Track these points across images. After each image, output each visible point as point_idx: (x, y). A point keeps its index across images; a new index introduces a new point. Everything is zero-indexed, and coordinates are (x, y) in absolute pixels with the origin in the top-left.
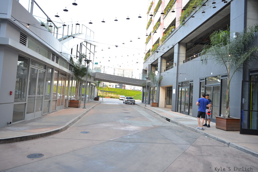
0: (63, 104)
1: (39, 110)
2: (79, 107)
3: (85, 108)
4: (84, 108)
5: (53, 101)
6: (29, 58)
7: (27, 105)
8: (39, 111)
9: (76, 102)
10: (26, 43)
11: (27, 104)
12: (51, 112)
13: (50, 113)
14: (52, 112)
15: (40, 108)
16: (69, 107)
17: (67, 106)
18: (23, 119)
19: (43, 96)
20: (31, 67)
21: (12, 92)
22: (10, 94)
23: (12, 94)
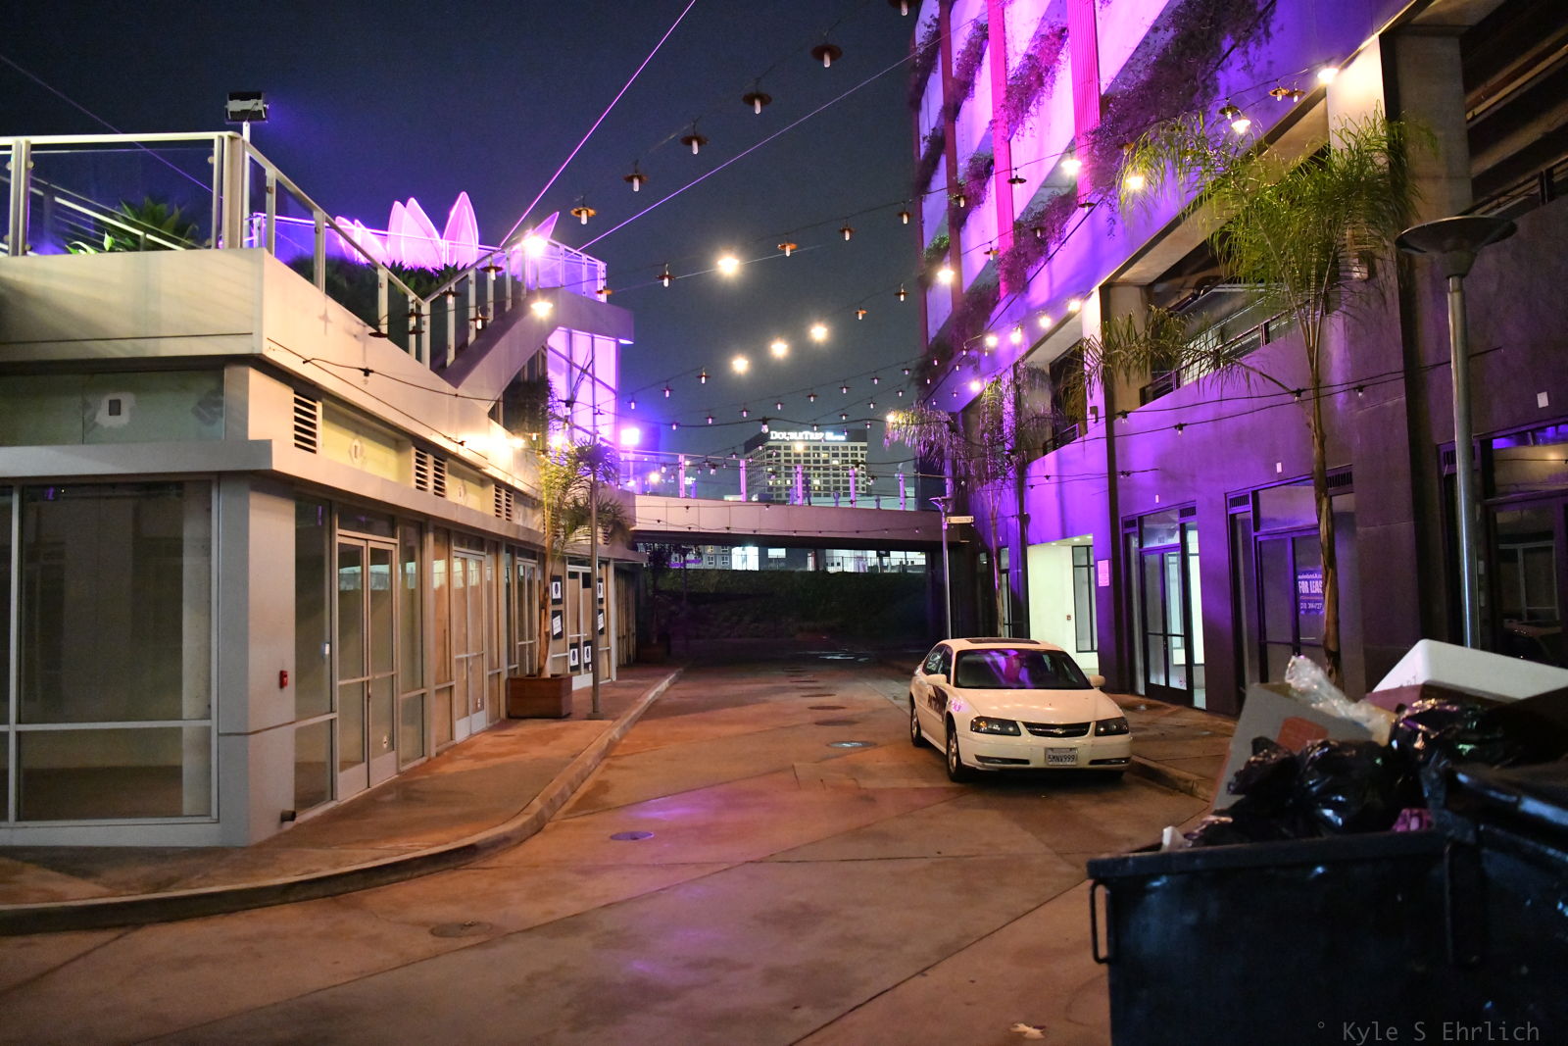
0: (482, 704)
1: (385, 746)
2: (564, 714)
3: (602, 719)
4: (596, 714)
5: (438, 692)
6: (330, 501)
7: (338, 726)
8: (384, 752)
10: (313, 435)
12: (433, 754)
13: (429, 758)
14: (437, 754)
15: (385, 739)
16: (509, 718)
17: (503, 714)
18: (329, 797)
19: (394, 673)
20: (338, 540)
21: (286, 676)
22: (282, 684)
23: (286, 684)
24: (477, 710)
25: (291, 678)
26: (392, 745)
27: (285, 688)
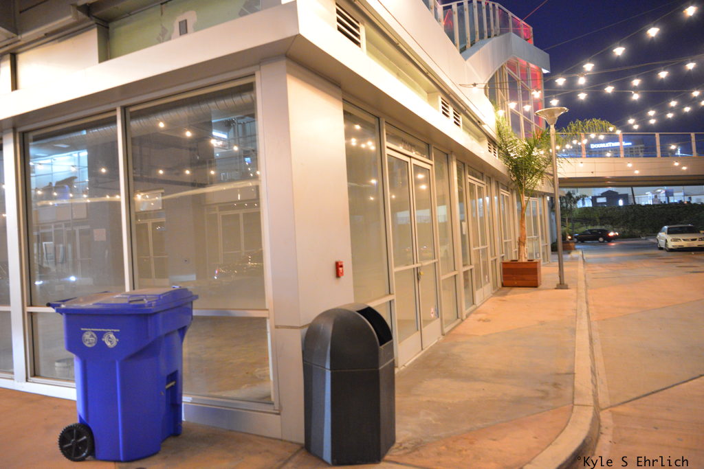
0: (489, 280)
1: (432, 315)
2: (539, 283)
3: (567, 288)
4: (562, 285)
5: (465, 273)
6: (379, 118)
8: (431, 320)
9: (525, 266)
11: (395, 301)
12: (464, 317)
13: (462, 320)
14: (467, 316)
15: (432, 310)
16: (503, 285)
17: (499, 285)
21: (341, 266)
22: (338, 275)
23: (342, 274)
24: (486, 283)
25: (347, 269)
26: (438, 313)
27: (342, 277)
